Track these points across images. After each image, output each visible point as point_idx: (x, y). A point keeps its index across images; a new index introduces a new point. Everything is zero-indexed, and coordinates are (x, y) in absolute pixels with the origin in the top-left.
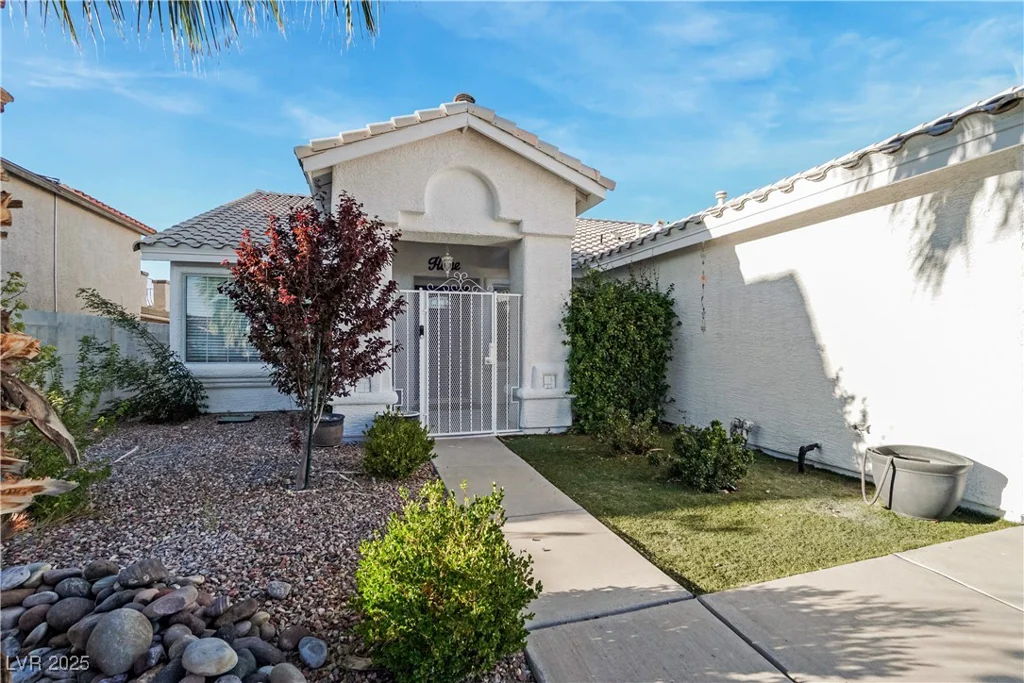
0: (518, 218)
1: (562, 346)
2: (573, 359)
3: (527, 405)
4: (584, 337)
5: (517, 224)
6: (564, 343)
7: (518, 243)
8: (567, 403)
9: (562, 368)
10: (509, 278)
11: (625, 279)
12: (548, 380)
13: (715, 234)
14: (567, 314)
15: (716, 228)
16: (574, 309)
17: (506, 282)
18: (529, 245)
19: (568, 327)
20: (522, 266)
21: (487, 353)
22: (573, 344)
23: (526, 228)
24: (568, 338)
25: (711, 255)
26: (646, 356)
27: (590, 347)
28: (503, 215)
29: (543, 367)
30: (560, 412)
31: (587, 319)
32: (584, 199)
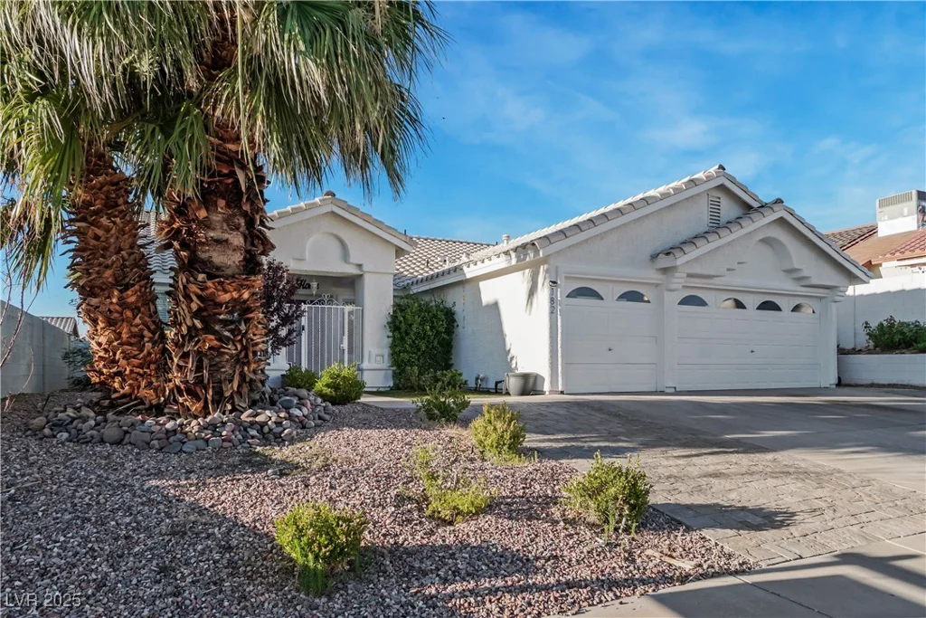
0: (361, 263)
1: (387, 339)
2: (393, 346)
3: (365, 373)
4: (400, 333)
5: (360, 266)
6: (388, 337)
7: (360, 276)
8: (390, 373)
9: (386, 352)
10: (354, 295)
11: (427, 298)
12: (378, 358)
13: (468, 276)
14: (390, 320)
15: (470, 273)
16: (394, 317)
17: (352, 298)
18: (367, 278)
19: (390, 327)
20: (363, 288)
21: (342, 342)
22: (394, 337)
23: (365, 268)
24: (391, 334)
25: (467, 287)
26: (436, 343)
27: (402, 339)
28: (351, 261)
29: (375, 351)
30: (386, 377)
31: (401, 322)
32: (400, 252)
